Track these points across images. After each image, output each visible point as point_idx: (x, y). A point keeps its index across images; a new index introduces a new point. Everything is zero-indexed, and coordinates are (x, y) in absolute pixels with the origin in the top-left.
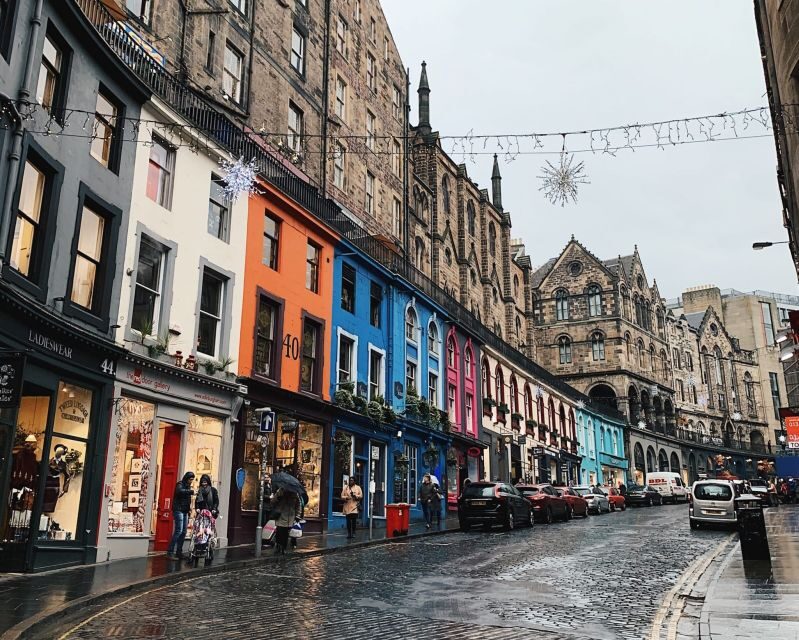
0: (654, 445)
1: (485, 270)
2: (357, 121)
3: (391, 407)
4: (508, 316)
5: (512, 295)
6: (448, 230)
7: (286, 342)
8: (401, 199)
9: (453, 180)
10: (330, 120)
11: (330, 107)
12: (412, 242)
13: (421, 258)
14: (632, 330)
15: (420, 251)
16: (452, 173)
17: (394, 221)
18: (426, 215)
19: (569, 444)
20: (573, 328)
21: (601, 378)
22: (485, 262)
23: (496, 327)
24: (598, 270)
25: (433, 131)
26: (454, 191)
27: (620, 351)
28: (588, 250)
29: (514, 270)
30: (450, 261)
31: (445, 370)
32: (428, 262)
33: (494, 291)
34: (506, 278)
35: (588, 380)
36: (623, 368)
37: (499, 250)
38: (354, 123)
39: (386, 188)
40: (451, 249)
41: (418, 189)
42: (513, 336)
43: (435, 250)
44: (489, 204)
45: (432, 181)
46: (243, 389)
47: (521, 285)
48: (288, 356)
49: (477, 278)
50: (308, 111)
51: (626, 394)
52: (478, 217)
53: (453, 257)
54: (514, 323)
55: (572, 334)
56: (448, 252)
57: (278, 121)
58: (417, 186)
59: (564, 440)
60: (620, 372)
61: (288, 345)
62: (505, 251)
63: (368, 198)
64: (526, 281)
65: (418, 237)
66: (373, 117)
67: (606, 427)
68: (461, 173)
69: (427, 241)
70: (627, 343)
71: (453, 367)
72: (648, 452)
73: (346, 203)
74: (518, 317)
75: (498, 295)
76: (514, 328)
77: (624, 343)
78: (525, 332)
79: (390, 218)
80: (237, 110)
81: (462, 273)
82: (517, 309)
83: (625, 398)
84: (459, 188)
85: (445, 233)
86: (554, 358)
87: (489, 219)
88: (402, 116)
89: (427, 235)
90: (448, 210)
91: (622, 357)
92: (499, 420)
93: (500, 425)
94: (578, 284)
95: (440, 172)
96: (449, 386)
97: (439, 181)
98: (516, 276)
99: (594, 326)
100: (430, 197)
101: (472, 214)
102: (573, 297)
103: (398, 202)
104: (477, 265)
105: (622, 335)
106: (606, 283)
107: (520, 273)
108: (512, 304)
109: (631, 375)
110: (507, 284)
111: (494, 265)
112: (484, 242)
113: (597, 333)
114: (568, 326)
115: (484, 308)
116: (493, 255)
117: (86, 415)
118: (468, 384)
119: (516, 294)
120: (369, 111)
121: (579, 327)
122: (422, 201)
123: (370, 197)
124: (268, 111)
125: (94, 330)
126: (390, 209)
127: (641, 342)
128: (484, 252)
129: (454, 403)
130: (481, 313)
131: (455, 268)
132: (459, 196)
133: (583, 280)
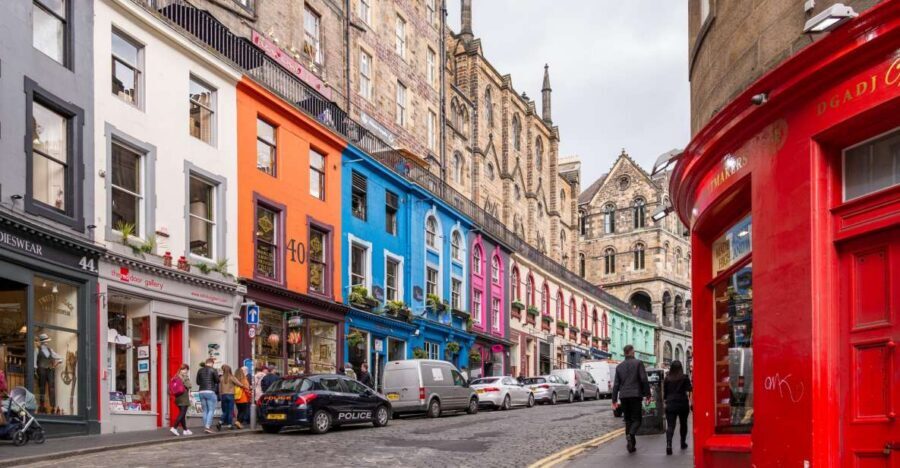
0: (682, 343)
1: (530, 185)
2: (385, 26)
3: (409, 309)
4: (553, 229)
5: (558, 208)
6: (491, 144)
7: (290, 247)
8: (437, 111)
9: (496, 92)
10: (352, 24)
11: (352, 10)
12: (450, 156)
13: (462, 173)
14: (671, 240)
15: (460, 165)
16: (497, 84)
17: (430, 134)
18: (465, 129)
19: (600, 343)
20: (618, 240)
21: (640, 285)
22: (530, 177)
23: (540, 240)
24: (645, 183)
25: (475, 38)
26: (499, 104)
27: (658, 260)
28: (636, 163)
29: (561, 184)
30: (493, 176)
31: (470, 276)
32: (468, 176)
33: (540, 205)
34: (553, 192)
35: (629, 286)
36: (660, 275)
37: (546, 165)
38: (381, 28)
39: (420, 99)
40: (494, 164)
41: (458, 101)
42: (557, 248)
43: (476, 164)
44: (537, 117)
45: (473, 93)
46: (243, 289)
47: (568, 199)
48: (293, 260)
49: (522, 192)
50: (327, 13)
51: (661, 299)
52: (524, 130)
53: (495, 171)
54: (559, 235)
55: (617, 246)
56: (491, 167)
57: (291, 24)
58: (456, 97)
59: (596, 340)
60: (658, 279)
61: (293, 250)
62: (552, 166)
63: (399, 109)
64: (573, 195)
65: (457, 151)
66: (404, 22)
67: (638, 328)
68: (505, 85)
69: (467, 155)
70: (666, 252)
71: (479, 274)
72: (677, 349)
73: (374, 114)
74: (563, 230)
75: (543, 209)
76: (558, 240)
77: (662, 252)
78: (571, 245)
79: (424, 131)
80: (243, 12)
81: (505, 187)
82: (562, 222)
83: (659, 302)
84: (504, 100)
85: (488, 147)
86: (599, 269)
87: (535, 133)
88: (437, 21)
89: (468, 149)
90: (492, 124)
91: (660, 265)
92: (528, 322)
93: (530, 326)
94: (625, 198)
95: (483, 83)
96: (474, 291)
97: (481, 92)
98: (563, 191)
99: (637, 238)
100: (470, 110)
101: (518, 128)
102: (620, 210)
103: (434, 114)
104: (522, 179)
105: (661, 245)
106: (650, 196)
107: (567, 188)
108: (556, 218)
109: (667, 281)
110: (553, 198)
111: (540, 179)
112: (530, 157)
113: (639, 244)
114: (614, 238)
115: (528, 221)
116: (540, 170)
117: (72, 309)
118: (495, 289)
119: (562, 209)
120: (398, 15)
121: (624, 239)
122: (462, 113)
123: (402, 108)
124: (280, 13)
125: (68, 229)
126: (424, 122)
127: (679, 251)
128: (530, 166)
129: (480, 307)
130: (525, 226)
131: (499, 183)
132: (504, 108)
133: (630, 194)
